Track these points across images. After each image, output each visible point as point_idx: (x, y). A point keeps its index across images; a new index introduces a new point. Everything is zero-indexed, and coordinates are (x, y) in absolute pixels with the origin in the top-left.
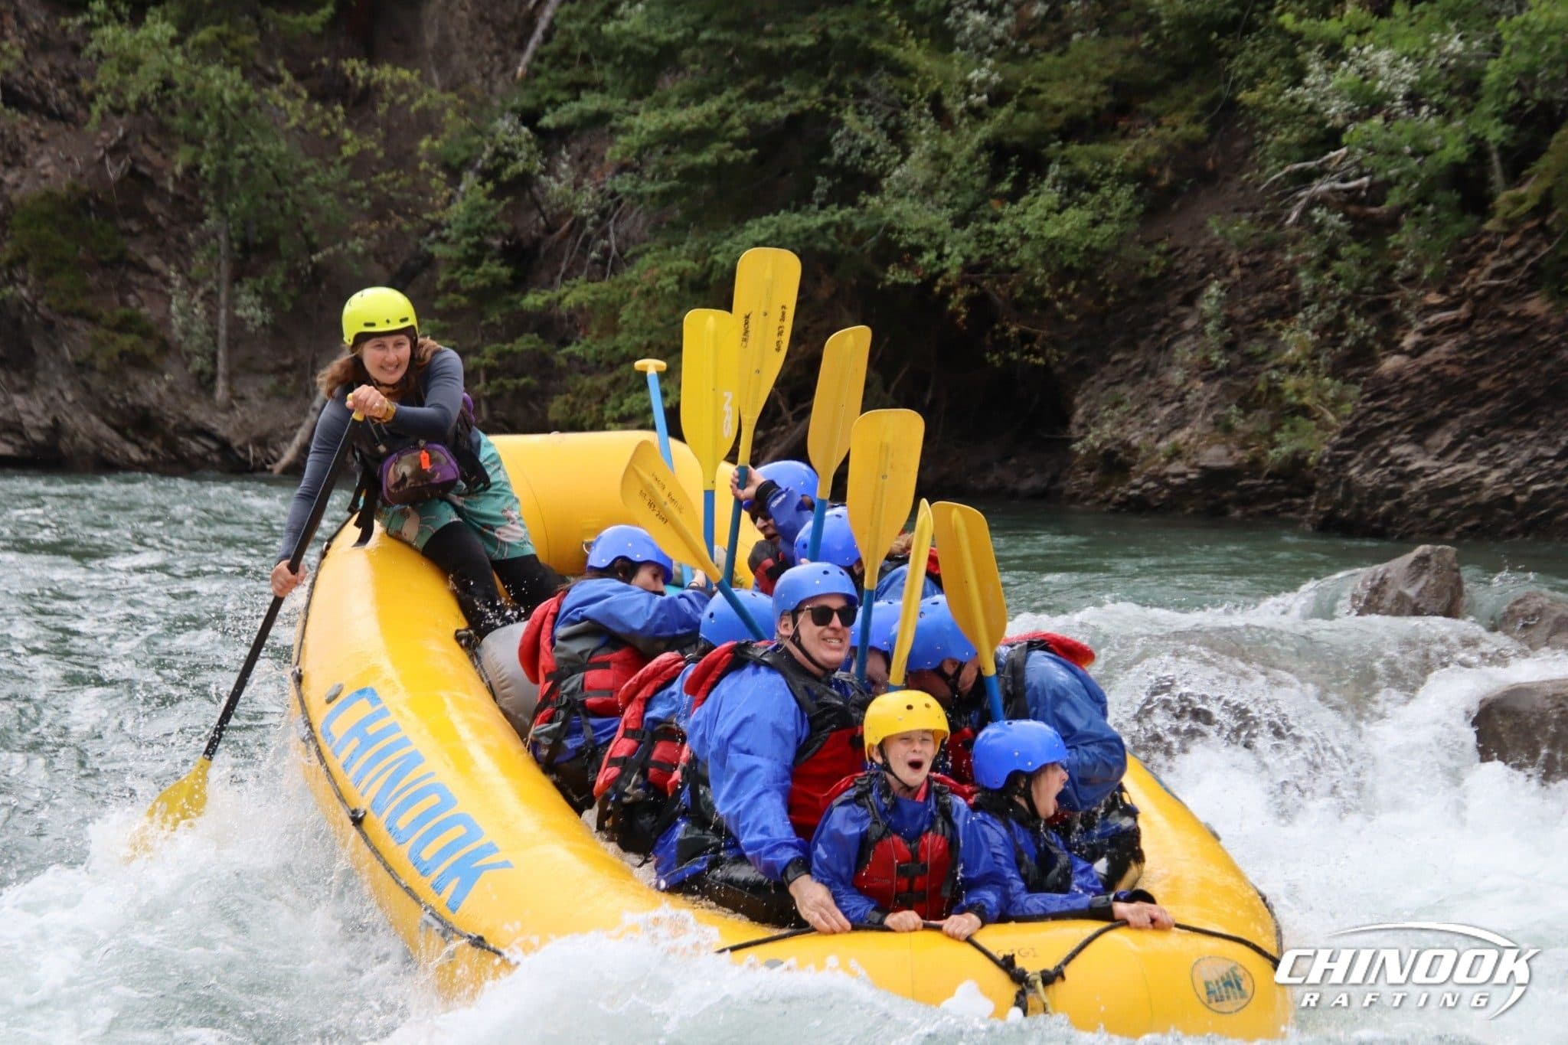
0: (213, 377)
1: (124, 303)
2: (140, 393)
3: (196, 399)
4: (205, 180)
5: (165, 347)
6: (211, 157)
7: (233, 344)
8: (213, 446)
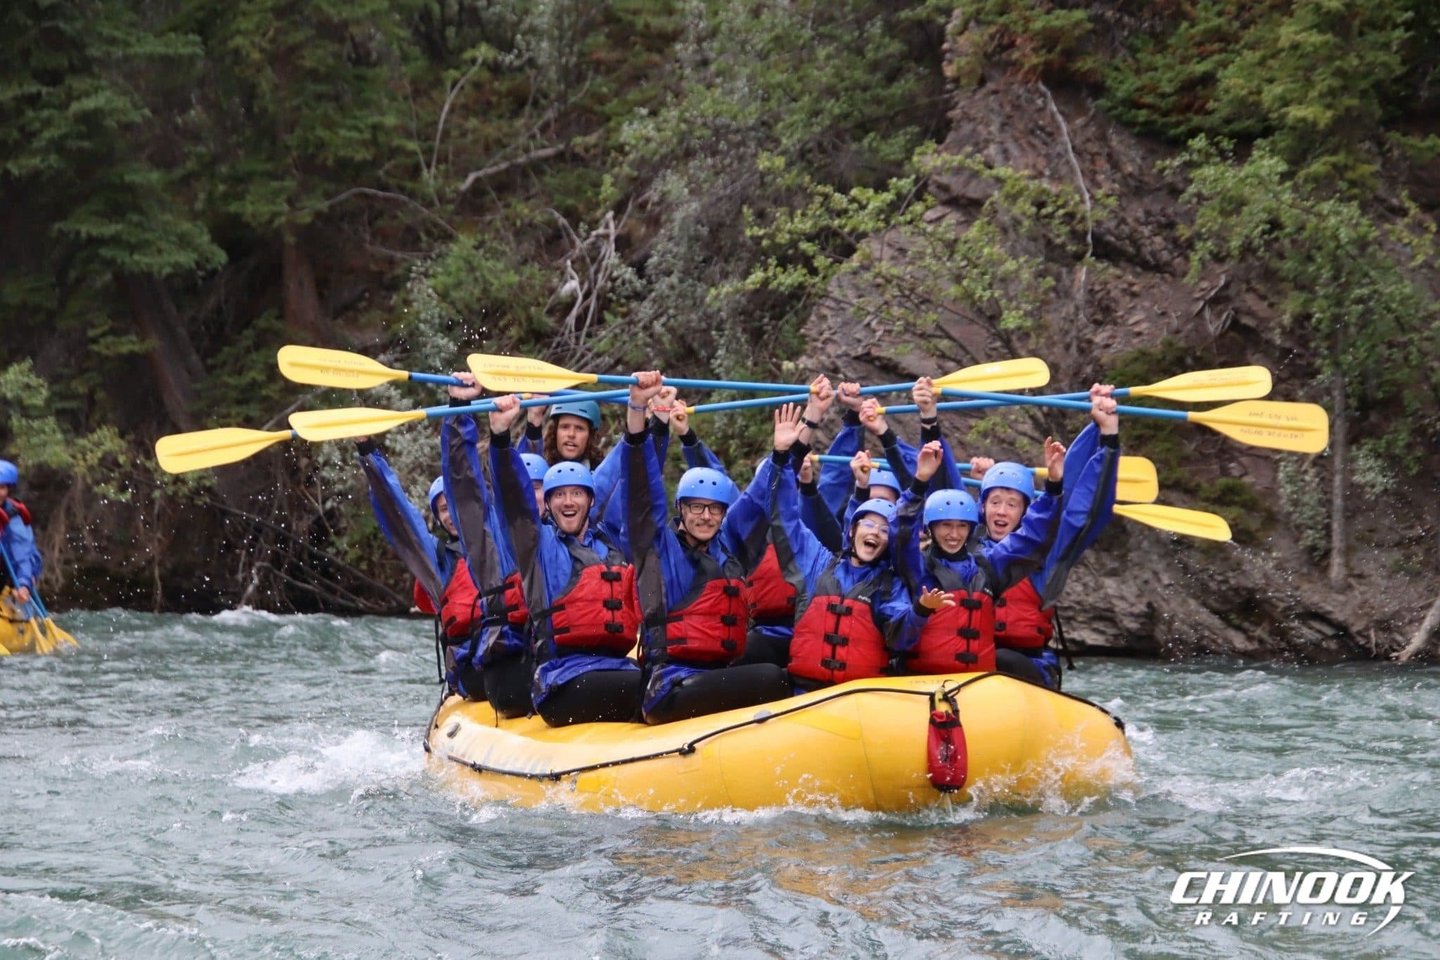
0: (1327, 554)
1: (1225, 472)
2: (1244, 572)
3: (1307, 577)
4: (1316, 329)
5: (1271, 519)
6: (1325, 303)
7: (1350, 514)
8: (1329, 631)
